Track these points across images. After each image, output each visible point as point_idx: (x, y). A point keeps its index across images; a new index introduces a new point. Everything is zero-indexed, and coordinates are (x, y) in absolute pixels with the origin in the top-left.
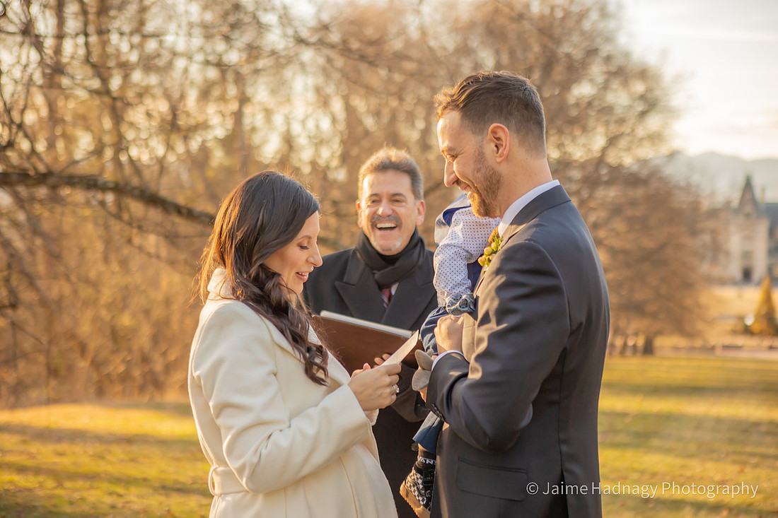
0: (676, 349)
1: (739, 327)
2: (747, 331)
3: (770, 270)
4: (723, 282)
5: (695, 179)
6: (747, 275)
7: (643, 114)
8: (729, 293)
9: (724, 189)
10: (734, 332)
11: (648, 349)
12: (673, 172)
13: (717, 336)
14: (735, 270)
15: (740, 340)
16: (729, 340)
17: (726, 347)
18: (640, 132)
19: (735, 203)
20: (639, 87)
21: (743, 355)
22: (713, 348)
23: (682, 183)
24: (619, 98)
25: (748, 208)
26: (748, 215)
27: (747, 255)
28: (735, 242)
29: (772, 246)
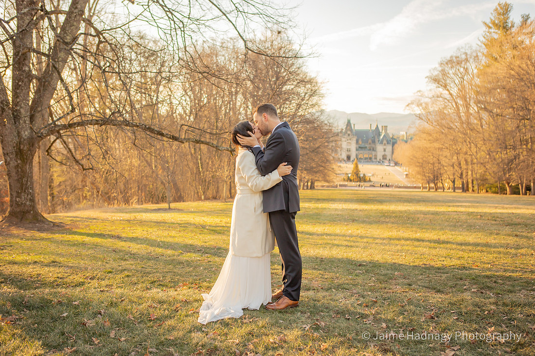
0: (323, 186)
1: (346, 178)
2: (349, 180)
3: (357, 156)
4: (340, 161)
5: (331, 121)
6: (349, 158)
7: (311, 96)
8: (343, 165)
9: (341, 125)
10: (344, 180)
11: (312, 187)
12: (323, 118)
13: (338, 181)
14: (344, 156)
15: (346, 183)
16: (341, 183)
17: (341, 186)
18: (310, 103)
19: (344, 131)
20: (308, 86)
21: (347, 188)
22: (336, 186)
23: (326, 122)
24: (301, 90)
25: (349, 132)
26: (349, 135)
27: (349, 150)
28: (344, 145)
29: (358, 146)
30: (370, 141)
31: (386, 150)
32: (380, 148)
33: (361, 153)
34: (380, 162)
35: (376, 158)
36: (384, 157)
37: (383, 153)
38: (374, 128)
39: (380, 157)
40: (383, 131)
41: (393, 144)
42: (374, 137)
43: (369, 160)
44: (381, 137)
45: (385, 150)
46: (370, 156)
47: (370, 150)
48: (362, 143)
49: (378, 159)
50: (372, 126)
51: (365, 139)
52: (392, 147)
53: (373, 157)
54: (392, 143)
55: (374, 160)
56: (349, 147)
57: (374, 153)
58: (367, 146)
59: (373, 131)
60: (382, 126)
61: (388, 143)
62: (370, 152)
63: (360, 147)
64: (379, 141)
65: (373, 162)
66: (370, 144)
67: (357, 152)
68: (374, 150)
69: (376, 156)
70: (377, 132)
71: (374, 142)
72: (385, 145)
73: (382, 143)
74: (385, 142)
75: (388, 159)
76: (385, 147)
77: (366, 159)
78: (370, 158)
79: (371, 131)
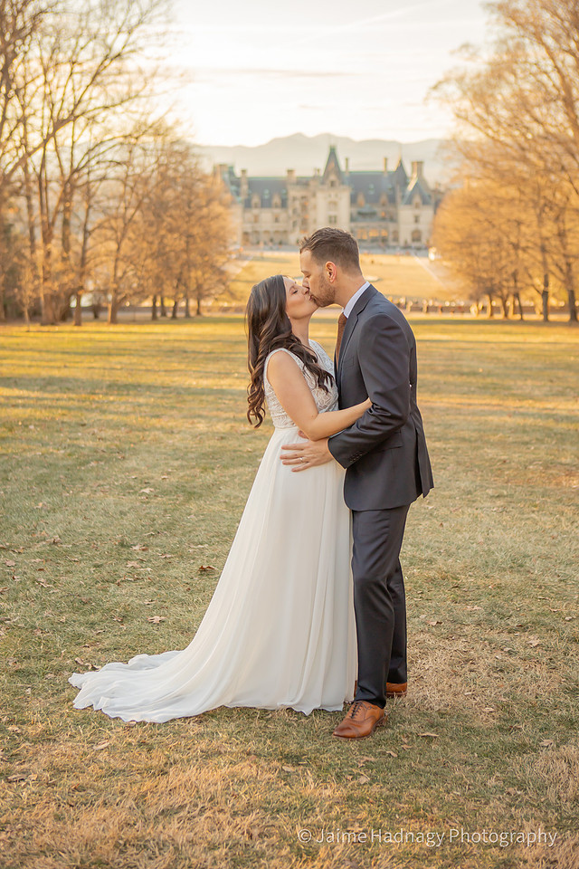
19: (322, 173)
25: (333, 177)
26: (333, 184)
29: (355, 210)
30: (384, 198)
31: (422, 219)
32: (405, 214)
33: (362, 228)
34: (406, 247)
35: (396, 239)
36: (417, 236)
37: (413, 227)
38: (392, 167)
39: (405, 235)
40: (415, 175)
41: (437, 205)
42: (393, 189)
43: (381, 244)
44: (410, 187)
45: (417, 220)
46: (384, 233)
47: (383, 219)
48: (367, 202)
49: (402, 242)
50: (389, 162)
51: (372, 193)
52: (435, 213)
53: (391, 237)
54: (433, 201)
55: (392, 243)
56: (333, 213)
57: (391, 226)
58: (380, 211)
59: (392, 175)
60: (413, 164)
61: (425, 202)
62: (383, 224)
63: (360, 214)
64: (403, 197)
65: (388, 247)
66: (384, 205)
67: (353, 225)
68: (393, 219)
69: (396, 234)
70: (400, 176)
71: (392, 200)
72: (417, 206)
73: (409, 202)
74: (417, 199)
75: (424, 241)
76: (417, 212)
77: (374, 240)
78: (384, 240)
79: (386, 175)
